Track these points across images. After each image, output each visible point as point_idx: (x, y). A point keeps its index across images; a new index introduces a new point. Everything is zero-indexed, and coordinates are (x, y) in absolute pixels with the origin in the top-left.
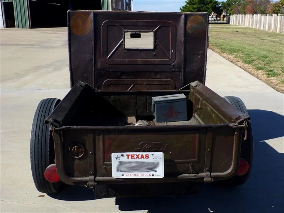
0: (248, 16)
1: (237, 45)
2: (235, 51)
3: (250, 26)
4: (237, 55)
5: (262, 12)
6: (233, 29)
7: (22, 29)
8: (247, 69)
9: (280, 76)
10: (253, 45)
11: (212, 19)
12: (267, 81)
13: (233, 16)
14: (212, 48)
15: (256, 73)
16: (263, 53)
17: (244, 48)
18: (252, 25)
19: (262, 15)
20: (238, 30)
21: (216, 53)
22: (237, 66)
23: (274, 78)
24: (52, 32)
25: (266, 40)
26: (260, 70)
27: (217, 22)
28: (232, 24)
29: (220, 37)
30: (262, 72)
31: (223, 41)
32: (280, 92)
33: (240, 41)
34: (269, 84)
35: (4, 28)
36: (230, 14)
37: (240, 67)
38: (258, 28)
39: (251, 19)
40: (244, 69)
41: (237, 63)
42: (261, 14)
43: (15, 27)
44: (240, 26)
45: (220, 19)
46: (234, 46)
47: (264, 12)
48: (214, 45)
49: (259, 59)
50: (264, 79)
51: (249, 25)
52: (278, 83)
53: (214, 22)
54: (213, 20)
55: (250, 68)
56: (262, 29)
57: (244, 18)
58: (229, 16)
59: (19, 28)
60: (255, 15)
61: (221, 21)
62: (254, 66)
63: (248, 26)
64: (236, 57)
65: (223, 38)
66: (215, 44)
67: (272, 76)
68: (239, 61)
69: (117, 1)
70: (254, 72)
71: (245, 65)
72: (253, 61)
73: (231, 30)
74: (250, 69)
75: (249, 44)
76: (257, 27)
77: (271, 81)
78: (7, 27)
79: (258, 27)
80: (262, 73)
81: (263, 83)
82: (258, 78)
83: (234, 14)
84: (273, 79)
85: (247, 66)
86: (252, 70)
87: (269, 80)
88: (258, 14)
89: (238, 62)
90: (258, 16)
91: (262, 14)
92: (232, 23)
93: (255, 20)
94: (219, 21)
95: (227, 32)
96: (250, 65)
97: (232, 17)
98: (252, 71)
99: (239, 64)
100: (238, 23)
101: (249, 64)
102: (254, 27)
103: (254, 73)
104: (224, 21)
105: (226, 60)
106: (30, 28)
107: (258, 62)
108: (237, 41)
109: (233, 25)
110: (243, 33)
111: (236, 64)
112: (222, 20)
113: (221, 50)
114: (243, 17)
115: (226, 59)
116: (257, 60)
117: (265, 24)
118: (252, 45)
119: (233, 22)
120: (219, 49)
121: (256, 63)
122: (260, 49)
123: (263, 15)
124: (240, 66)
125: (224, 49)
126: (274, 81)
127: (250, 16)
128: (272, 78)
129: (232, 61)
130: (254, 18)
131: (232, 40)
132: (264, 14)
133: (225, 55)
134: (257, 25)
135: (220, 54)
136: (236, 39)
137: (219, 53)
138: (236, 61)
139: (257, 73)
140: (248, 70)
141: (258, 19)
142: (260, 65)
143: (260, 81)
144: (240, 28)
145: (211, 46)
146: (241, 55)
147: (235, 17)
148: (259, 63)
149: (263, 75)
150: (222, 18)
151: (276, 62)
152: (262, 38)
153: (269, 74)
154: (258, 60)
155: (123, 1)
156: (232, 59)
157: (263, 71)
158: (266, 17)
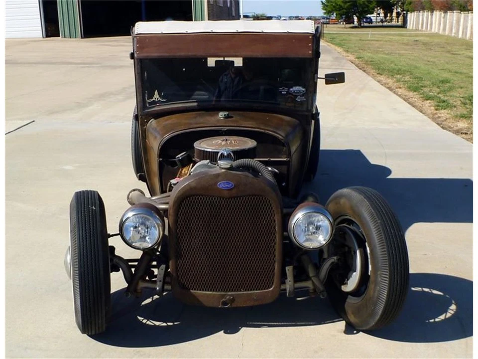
0: (437, 14)
1: (407, 64)
2: (400, 72)
3: (441, 32)
4: (402, 78)
5: (461, 7)
6: (409, 36)
7: (70, 39)
8: (409, 98)
9: (455, 109)
10: (434, 62)
11: (376, 19)
12: (434, 115)
13: (413, 14)
14: (363, 68)
15: (420, 105)
16: (445, 75)
17: (416, 67)
18: (444, 29)
19: (460, 13)
20: (417, 39)
21: (369, 75)
22: (395, 95)
23: (445, 110)
24: (115, 43)
25: (459, 54)
26: (427, 100)
27: (385, 24)
28: (411, 28)
29: (384, 50)
30: (430, 103)
31: (386, 56)
32: (447, 130)
33: (415, 56)
34: (434, 119)
35: (43, 38)
36: (408, 11)
37: (400, 96)
38: (453, 35)
39: (442, 20)
40: (404, 99)
41: (396, 90)
42: (459, 11)
43: (59, 36)
44: (425, 31)
45: (392, 20)
46: (401, 64)
47: (464, 7)
48: (368, 63)
49: (434, 84)
50: (429, 112)
51: (439, 29)
52: (447, 117)
53: (381, 24)
54: (379, 20)
55: (415, 97)
56: (460, 36)
57: (432, 18)
58: (405, 15)
59: (65, 37)
60: (449, 13)
61: (394, 23)
62: (421, 94)
63: (436, 31)
64: (398, 81)
65: (387, 52)
66: (371, 61)
67: (442, 109)
68: (400, 88)
69: (216, 1)
70: (419, 103)
71: (407, 93)
72: (422, 86)
73: (406, 39)
74: (413, 99)
75: (429, 61)
76: (452, 33)
77: (439, 115)
78: (47, 36)
79: (454, 33)
80: (430, 105)
81: (426, 118)
82: (421, 112)
83: (414, 11)
84: (444, 114)
85: (411, 94)
86: (416, 99)
87: (436, 114)
88: (455, 11)
89: (398, 89)
90: (455, 13)
91: (462, 11)
92: (410, 25)
93: (449, 22)
94: (389, 22)
95: (397, 43)
96: (415, 93)
97: (411, 16)
98: (416, 101)
99: (400, 91)
100: (420, 26)
101: (415, 91)
102: (447, 33)
103: (417, 104)
104: (398, 22)
105: (382, 86)
106: (82, 38)
107: (429, 89)
108: (409, 57)
109: (412, 30)
110: (425, 44)
111: (394, 93)
112: (395, 20)
113: (377, 70)
114: (430, 17)
115: (381, 84)
116: (430, 86)
117: (465, 28)
118: (432, 63)
119: (412, 25)
120: (376, 69)
121: (426, 90)
122: (443, 70)
123: (462, 13)
124: (400, 94)
125: (384, 70)
126: (442, 115)
127: (441, 14)
128: (443, 111)
129: (390, 88)
130: (447, 17)
131: (401, 56)
132: (465, 11)
133: (382, 78)
134: (451, 30)
135: (374, 77)
136: (409, 53)
137: (373, 75)
138: (397, 88)
139: (422, 105)
140: (410, 100)
141: (455, 19)
142: (431, 94)
143: (423, 115)
144: (422, 35)
145: (364, 65)
146: (407, 78)
147: (415, 16)
148: (430, 91)
149: (430, 106)
150: (395, 18)
151: (459, 89)
152: (455, 53)
153: (438, 106)
154: (432, 86)
155: (227, 1)
156: (391, 84)
157: (432, 102)
158: (468, 16)
